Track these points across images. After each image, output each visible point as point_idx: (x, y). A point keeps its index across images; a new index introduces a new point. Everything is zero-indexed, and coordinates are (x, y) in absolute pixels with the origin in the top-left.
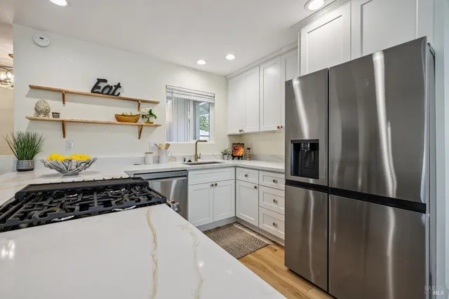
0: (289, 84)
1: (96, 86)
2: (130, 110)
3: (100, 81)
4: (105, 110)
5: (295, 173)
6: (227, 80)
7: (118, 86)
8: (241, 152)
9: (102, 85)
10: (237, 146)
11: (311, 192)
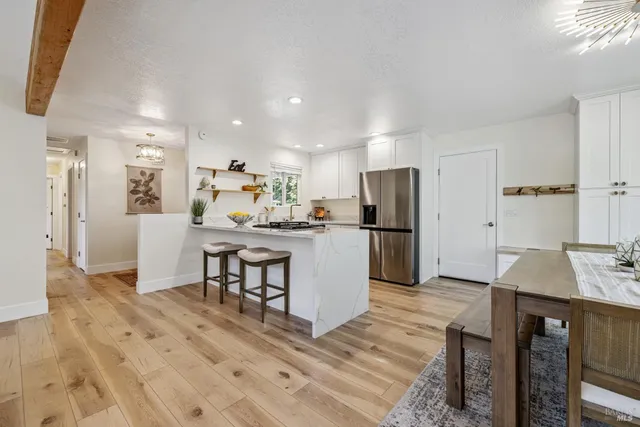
0: (361, 174)
1: (232, 165)
2: (250, 182)
3: (233, 161)
4: (234, 182)
5: (365, 223)
6: (310, 156)
7: (244, 164)
8: (321, 215)
9: (235, 164)
10: (318, 209)
11: (374, 232)
